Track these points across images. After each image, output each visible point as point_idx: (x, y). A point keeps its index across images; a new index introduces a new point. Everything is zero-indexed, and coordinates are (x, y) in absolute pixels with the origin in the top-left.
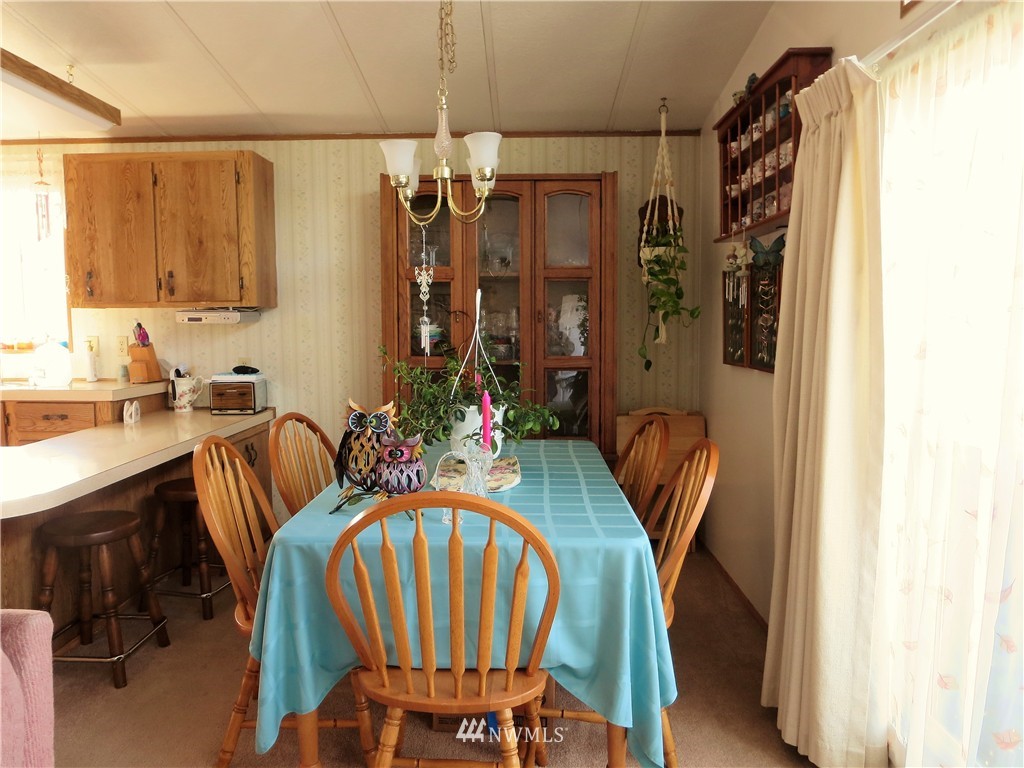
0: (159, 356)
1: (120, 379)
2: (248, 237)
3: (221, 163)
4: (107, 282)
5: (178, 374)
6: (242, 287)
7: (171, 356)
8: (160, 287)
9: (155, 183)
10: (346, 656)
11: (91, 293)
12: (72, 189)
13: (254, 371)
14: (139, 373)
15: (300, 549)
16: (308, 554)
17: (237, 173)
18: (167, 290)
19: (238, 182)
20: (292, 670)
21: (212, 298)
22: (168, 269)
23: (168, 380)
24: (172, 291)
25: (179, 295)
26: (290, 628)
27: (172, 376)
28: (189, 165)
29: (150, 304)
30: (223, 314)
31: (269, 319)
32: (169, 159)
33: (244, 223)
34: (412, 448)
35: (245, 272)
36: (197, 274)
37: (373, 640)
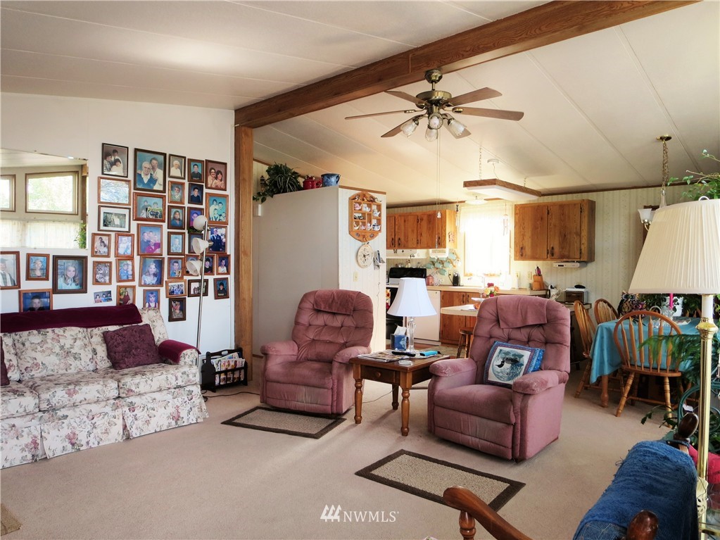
0: (544, 280)
1: (528, 289)
2: (584, 233)
3: (575, 204)
4: (528, 251)
5: (551, 287)
6: (581, 253)
7: (548, 280)
8: (548, 253)
9: (548, 213)
10: (618, 360)
11: (522, 255)
12: (517, 217)
13: (583, 287)
14: (536, 286)
15: (606, 328)
16: (609, 330)
17: (581, 208)
18: (551, 254)
19: (581, 212)
20: (602, 363)
21: (568, 257)
22: (552, 246)
23: (548, 290)
24: (553, 255)
25: (555, 256)
26: (602, 350)
27: (549, 288)
28: (562, 206)
29: (544, 259)
30: (573, 264)
31: (591, 266)
32: (554, 204)
33: (583, 228)
34: (642, 305)
35: (583, 247)
36: (563, 248)
37: (627, 356)
